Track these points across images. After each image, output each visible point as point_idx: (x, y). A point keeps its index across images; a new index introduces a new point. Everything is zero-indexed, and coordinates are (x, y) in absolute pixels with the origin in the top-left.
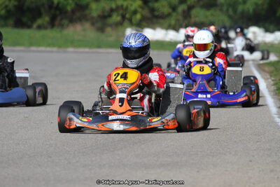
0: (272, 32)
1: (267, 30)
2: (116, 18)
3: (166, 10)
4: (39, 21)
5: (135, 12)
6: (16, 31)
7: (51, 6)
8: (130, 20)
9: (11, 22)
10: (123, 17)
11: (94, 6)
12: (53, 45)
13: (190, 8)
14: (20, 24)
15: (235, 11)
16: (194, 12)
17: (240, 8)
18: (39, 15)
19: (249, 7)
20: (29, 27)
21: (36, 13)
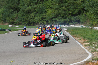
0: (65, 25)
1: (64, 25)
2: (43, 24)
3: (50, 23)
4: (32, 25)
5: (45, 23)
6: (29, 26)
7: (33, 22)
8: (45, 24)
9: (28, 25)
10: (44, 24)
11: (39, 22)
12: (34, 28)
13: (53, 22)
14: (29, 25)
15: (60, 23)
16: (54, 23)
17: (61, 22)
18: (32, 24)
19: (62, 22)
20: (30, 25)
21: (31, 24)
